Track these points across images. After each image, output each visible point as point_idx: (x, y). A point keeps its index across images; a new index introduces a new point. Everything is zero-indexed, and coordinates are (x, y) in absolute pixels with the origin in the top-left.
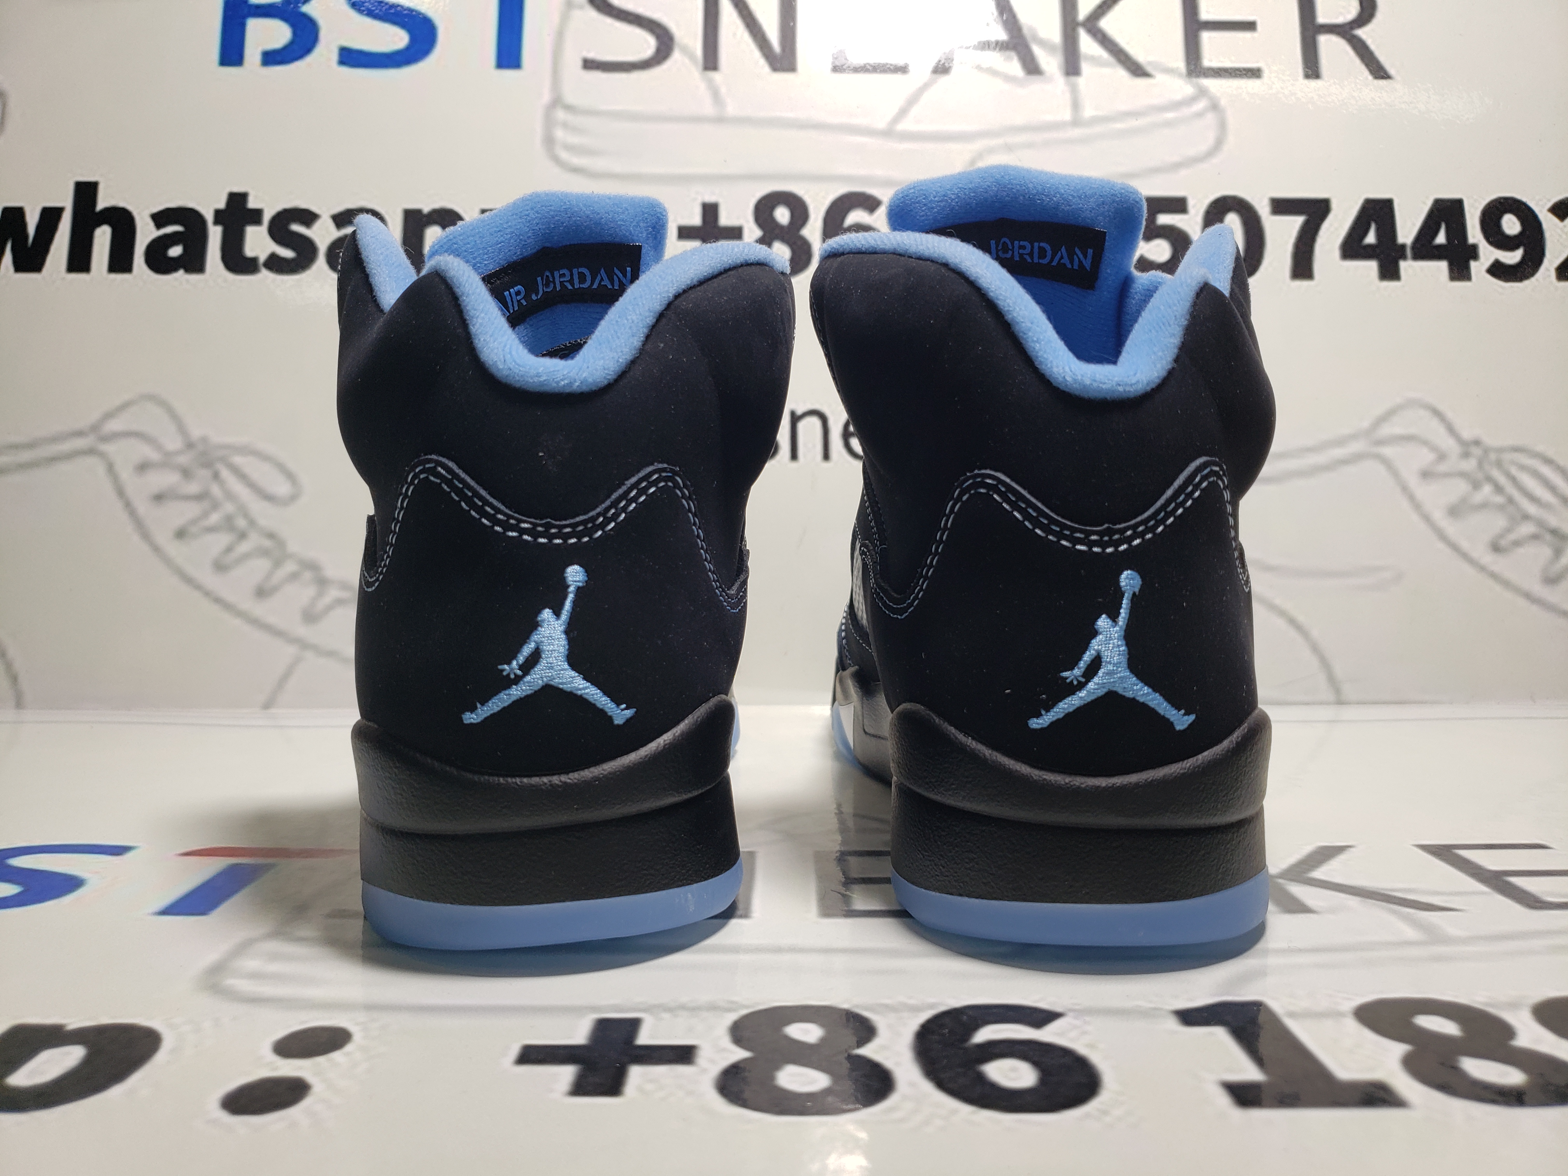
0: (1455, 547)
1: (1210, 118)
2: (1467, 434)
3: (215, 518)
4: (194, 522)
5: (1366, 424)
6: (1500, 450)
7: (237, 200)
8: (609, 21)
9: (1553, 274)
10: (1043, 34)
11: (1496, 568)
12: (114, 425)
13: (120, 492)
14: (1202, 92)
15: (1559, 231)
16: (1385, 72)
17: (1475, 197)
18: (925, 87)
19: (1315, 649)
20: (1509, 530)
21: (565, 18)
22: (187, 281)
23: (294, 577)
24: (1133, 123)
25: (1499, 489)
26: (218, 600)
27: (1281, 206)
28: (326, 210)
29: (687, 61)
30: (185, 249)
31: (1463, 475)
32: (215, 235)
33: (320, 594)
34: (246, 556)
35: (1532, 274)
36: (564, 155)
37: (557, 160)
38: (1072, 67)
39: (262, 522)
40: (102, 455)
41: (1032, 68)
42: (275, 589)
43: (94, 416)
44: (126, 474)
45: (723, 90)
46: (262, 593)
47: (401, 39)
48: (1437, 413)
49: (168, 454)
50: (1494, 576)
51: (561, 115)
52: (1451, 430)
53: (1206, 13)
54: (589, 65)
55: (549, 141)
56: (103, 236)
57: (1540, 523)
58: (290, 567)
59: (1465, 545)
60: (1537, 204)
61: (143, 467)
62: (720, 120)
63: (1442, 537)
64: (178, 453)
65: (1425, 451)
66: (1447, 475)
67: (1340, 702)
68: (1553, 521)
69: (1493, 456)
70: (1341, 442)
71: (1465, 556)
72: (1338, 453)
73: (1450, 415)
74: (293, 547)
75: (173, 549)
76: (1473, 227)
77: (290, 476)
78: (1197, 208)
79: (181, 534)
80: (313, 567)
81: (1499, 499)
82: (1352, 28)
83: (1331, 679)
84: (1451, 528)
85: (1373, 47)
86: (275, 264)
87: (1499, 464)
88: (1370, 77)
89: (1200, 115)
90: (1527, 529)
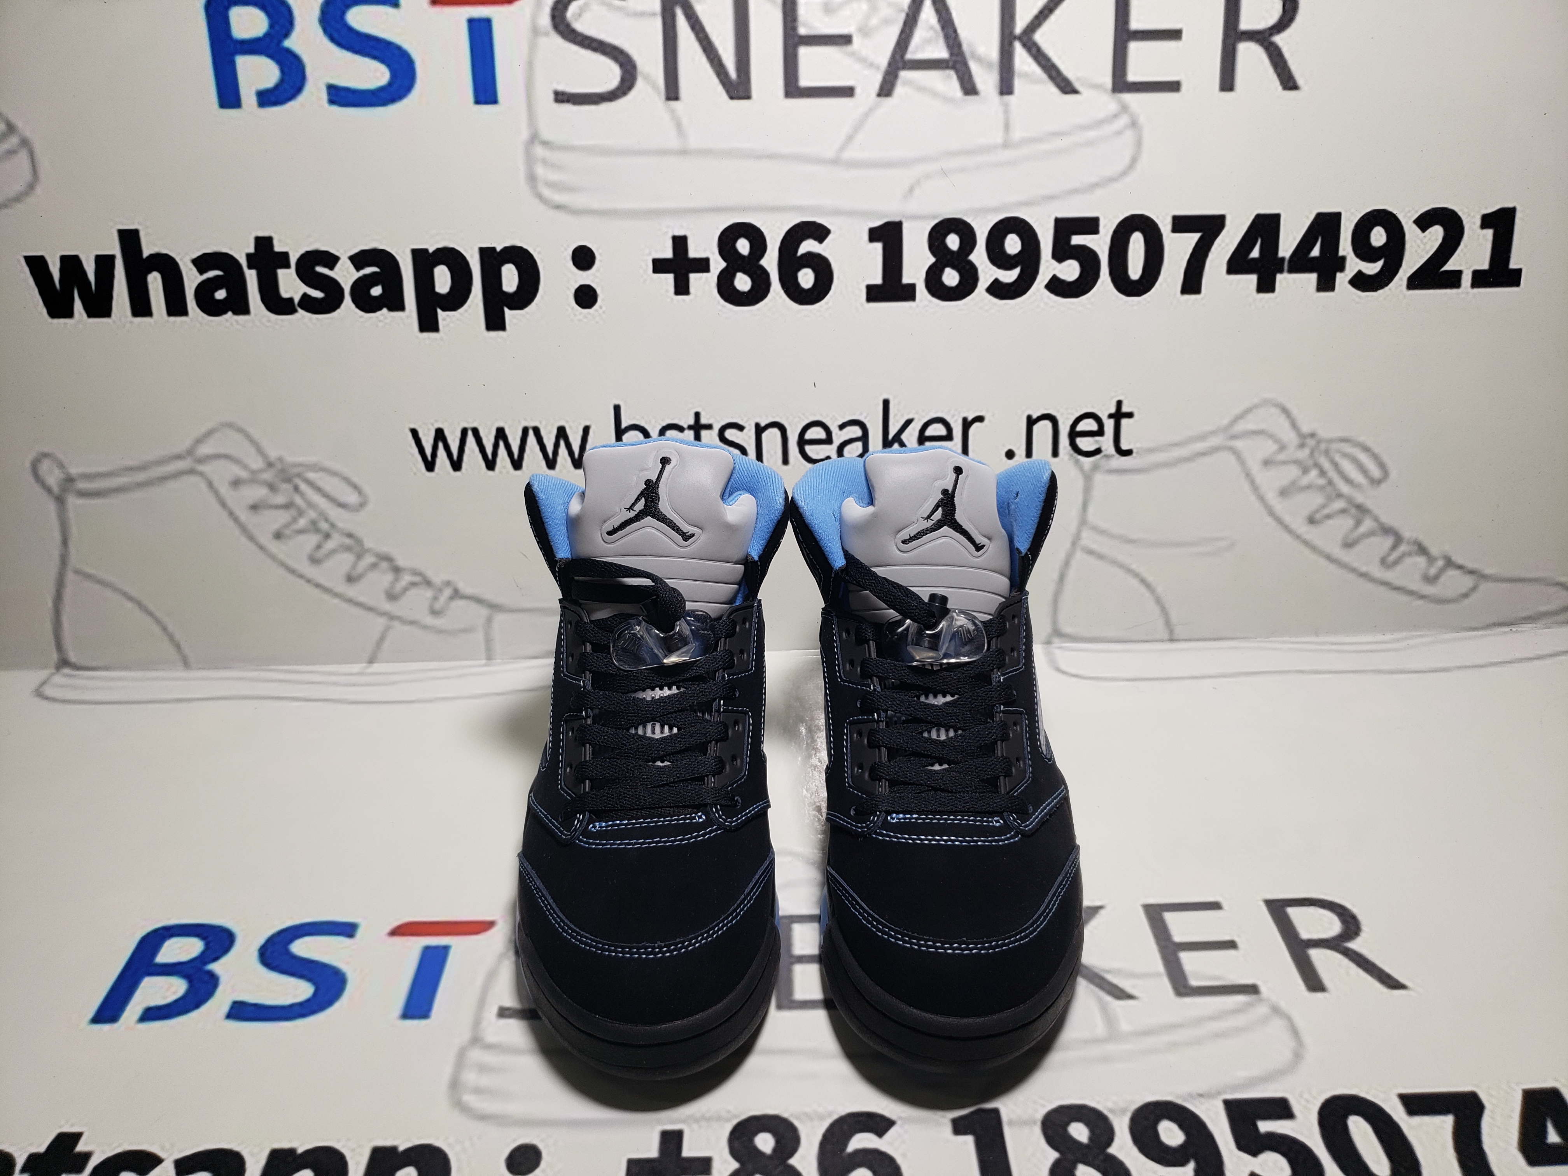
0: (1279, 521)
1: (1129, 134)
2: (1305, 429)
3: (302, 523)
4: (287, 526)
5: (1225, 422)
6: (1330, 441)
7: (264, 244)
8: (575, 48)
9: (1405, 283)
10: (981, 50)
11: (1307, 537)
12: (205, 450)
13: (224, 505)
14: (1124, 108)
15: (1419, 242)
16: (1295, 82)
17: (1353, 210)
18: (871, 110)
19: (1158, 601)
20: (1324, 506)
21: (533, 48)
22: (237, 321)
23: (374, 566)
24: (1058, 143)
25: (1323, 473)
26: (318, 586)
27: (1181, 224)
28: (344, 251)
29: (650, 90)
30: (228, 292)
31: (1296, 462)
32: (251, 277)
33: (397, 580)
34: (333, 552)
35: (1387, 285)
36: (547, 192)
37: (540, 197)
38: (1006, 88)
39: (340, 525)
40: (201, 474)
41: (969, 88)
42: (360, 577)
43: (187, 443)
44: (224, 490)
45: (685, 122)
46: (351, 579)
47: (383, 74)
48: (1285, 411)
49: (254, 472)
50: (1306, 543)
51: (539, 151)
52: (1294, 425)
53: (1135, 24)
54: (561, 97)
55: (532, 178)
56: (155, 281)
57: (1350, 500)
58: (369, 559)
59: (1287, 519)
60: (1405, 216)
61: (236, 483)
62: (684, 152)
63: (1271, 513)
64: (262, 471)
65: (1270, 442)
66: (1284, 463)
67: (1172, 640)
68: (1359, 498)
69: (1323, 446)
70: (1202, 438)
71: (1287, 528)
72: (1199, 446)
73: (1295, 412)
74: (369, 543)
75: (274, 547)
76: (1346, 240)
77: (356, 487)
78: (1107, 229)
79: (278, 536)
80: (388, 559)
81: (1322, 482)
82: (1271, 35)
83: (1168, 623)
84: (1279, 505)
85: (1287, 55)
86: (308, 304)
87: (1327, 452)
88: (1280, 88)
89: (1119, 133)
90: (1339, 504)
